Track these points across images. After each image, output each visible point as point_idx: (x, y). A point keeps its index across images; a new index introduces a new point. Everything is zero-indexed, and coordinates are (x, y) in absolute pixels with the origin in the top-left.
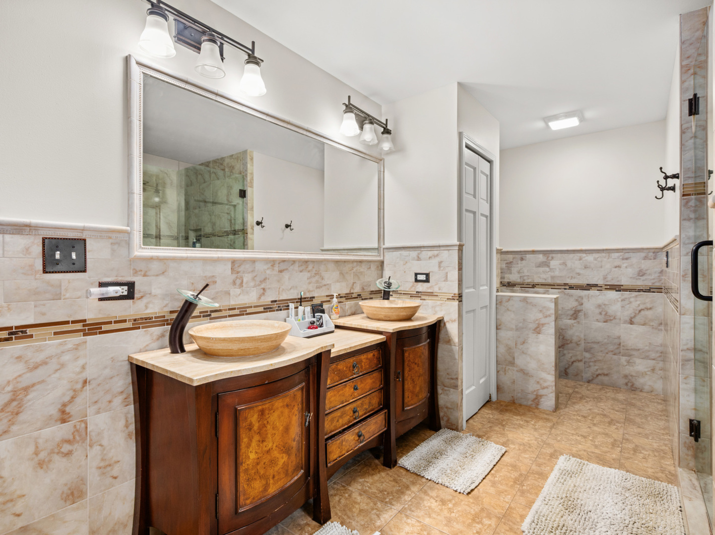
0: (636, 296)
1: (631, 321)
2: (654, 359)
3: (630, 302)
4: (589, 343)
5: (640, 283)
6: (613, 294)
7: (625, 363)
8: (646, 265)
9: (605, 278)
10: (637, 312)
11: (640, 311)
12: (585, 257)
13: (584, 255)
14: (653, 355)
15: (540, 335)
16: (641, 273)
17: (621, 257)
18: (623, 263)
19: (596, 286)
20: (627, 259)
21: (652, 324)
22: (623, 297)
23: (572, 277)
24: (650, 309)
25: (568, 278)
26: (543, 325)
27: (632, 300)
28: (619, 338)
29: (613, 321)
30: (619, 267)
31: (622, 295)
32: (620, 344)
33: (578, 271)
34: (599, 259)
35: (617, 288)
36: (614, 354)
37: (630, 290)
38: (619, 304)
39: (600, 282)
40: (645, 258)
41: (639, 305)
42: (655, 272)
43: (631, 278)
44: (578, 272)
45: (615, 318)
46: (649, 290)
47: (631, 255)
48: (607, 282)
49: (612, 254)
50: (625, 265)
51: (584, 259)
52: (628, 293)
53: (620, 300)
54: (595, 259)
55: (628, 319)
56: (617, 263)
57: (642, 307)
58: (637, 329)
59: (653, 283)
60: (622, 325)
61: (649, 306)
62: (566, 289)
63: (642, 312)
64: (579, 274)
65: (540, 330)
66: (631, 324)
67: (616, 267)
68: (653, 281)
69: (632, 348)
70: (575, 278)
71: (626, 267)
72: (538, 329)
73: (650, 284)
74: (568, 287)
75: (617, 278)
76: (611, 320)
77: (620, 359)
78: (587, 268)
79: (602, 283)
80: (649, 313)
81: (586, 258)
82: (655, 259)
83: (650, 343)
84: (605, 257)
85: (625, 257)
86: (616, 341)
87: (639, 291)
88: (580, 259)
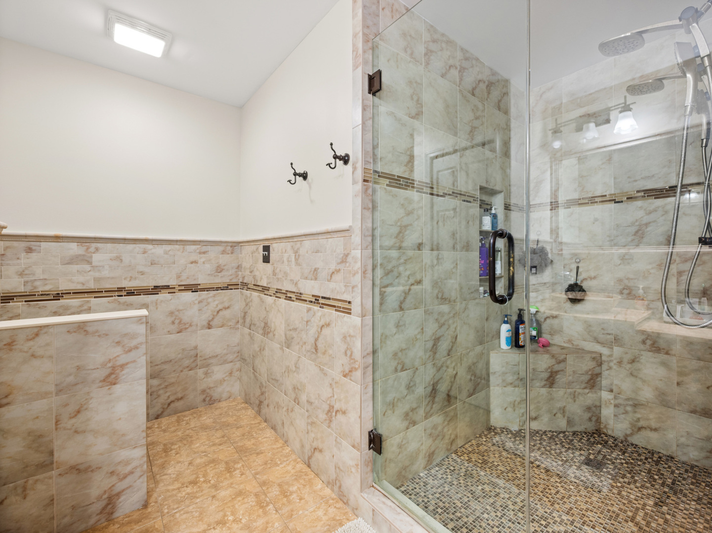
0: (214, 296)
1: (209, 324)
2: (231, 362)
3: (208, 304)
4: (157, 365)
5: (219, 280)
6: (188, 296)
7: (203, 376)
8: (224, 259)
9: (178, 277)
10: (215, 313)
11: (218, 312)
12: (151, 249)
13: (150, 247)
14: (231, 357)
15: (117, 386)
16: (219, 269)
17: (198, 251)
18: (201, 258)
19: (167, 287)
20: (204, 253)
21: (229, 324)
22: (200, 299)
23: (131, 277)
24: (228, 307)
25: (125, 279)
26: (123, 366)
27: (210, 300)
28: (196, 348)
29: (189, 330)
30: (195, 262)
31: (199, 296)
32: (196, 356)
33: (141, 268)
34: (171, 253)
35: (193, 288)
36: (190, 370)
37: (208, 289)
38: (196, 307)
39: (172, 282)
40: (224, 252)
41: (217, 305)
42: (233, 268)
43: (209, 275)
44: (141, 270)
45: (191, 325)
46: (226, 288)
47: (209, 248)
48: (181, 281)
49: (188, 246)
50: (202, 260)
51: (150, 252)
52: (206, 292)
53: (197, 302)
54: (166, 253)
55: (205, 323)
56: (193, 257)
57: (220, 307)
58: (215, 332)
59: (231, 280)
60: (199, 331)
61: (226, 305)
62: (122, 296)
63: (221, 313)
64: (142, 273)
65: (116, 378)
66: (209, 328)
67: (192, 263)
68: (231, 277)
69: (210, 355)
70: (135, 279)
71: (204, 263)
72: (113, 376)
73: (228, 281)
74: (124, 293)
75: (194, 276)
76: (186, 329)
77: (196, 374)
78: (155, 264)
79: (175, 284)
80: (226, 313)
81: (153, 251)
82: (232, 253)
83: (228, 346)
84: (179, 250)
85: (203, 251)
86: (193, 353)
87: (217, 289)
88: (145, 252)
